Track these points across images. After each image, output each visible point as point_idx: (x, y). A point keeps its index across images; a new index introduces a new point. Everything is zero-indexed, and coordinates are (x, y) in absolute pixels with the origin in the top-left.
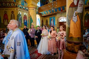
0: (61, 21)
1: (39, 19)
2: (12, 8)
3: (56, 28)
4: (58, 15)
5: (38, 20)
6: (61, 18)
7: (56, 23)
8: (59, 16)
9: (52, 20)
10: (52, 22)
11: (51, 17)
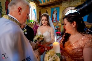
1: (34, 10)
3: (61, 24)
4: (64, 5)
5: (34, 12)
6: (68, 9)
8: (65, 7)
9: (54, 12)
10: (54, 15)
11: (53, 7)
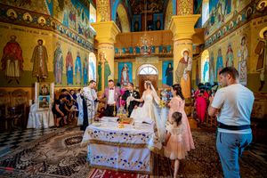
0: (142, 73)
2: (41, 31)
7: (134, 78)
